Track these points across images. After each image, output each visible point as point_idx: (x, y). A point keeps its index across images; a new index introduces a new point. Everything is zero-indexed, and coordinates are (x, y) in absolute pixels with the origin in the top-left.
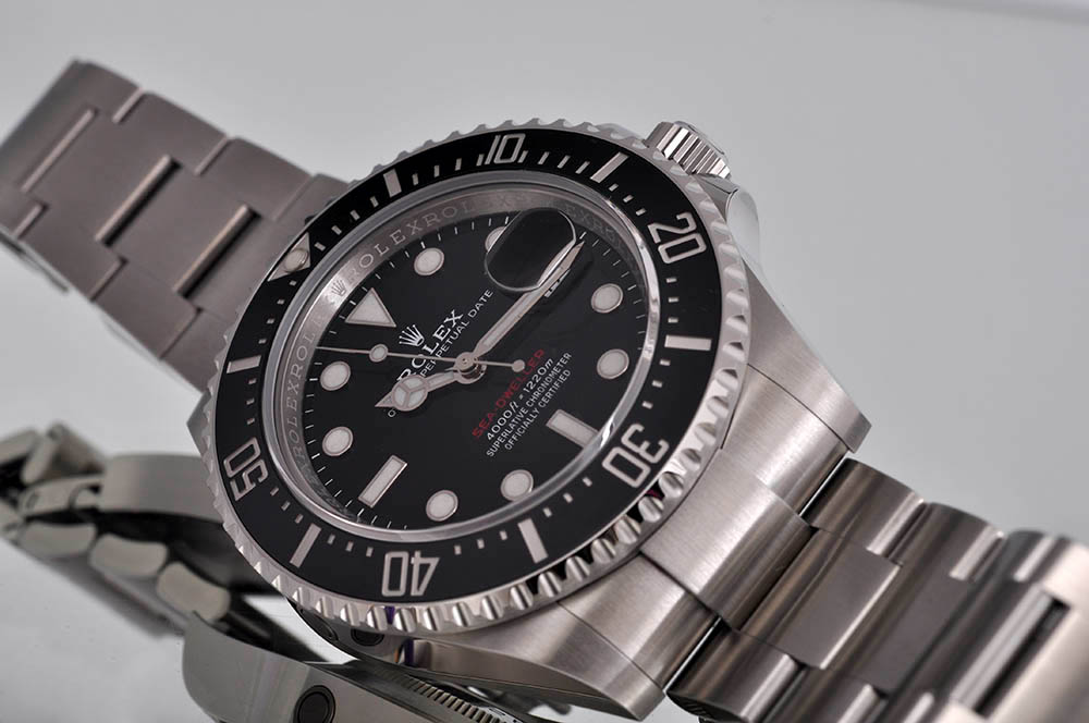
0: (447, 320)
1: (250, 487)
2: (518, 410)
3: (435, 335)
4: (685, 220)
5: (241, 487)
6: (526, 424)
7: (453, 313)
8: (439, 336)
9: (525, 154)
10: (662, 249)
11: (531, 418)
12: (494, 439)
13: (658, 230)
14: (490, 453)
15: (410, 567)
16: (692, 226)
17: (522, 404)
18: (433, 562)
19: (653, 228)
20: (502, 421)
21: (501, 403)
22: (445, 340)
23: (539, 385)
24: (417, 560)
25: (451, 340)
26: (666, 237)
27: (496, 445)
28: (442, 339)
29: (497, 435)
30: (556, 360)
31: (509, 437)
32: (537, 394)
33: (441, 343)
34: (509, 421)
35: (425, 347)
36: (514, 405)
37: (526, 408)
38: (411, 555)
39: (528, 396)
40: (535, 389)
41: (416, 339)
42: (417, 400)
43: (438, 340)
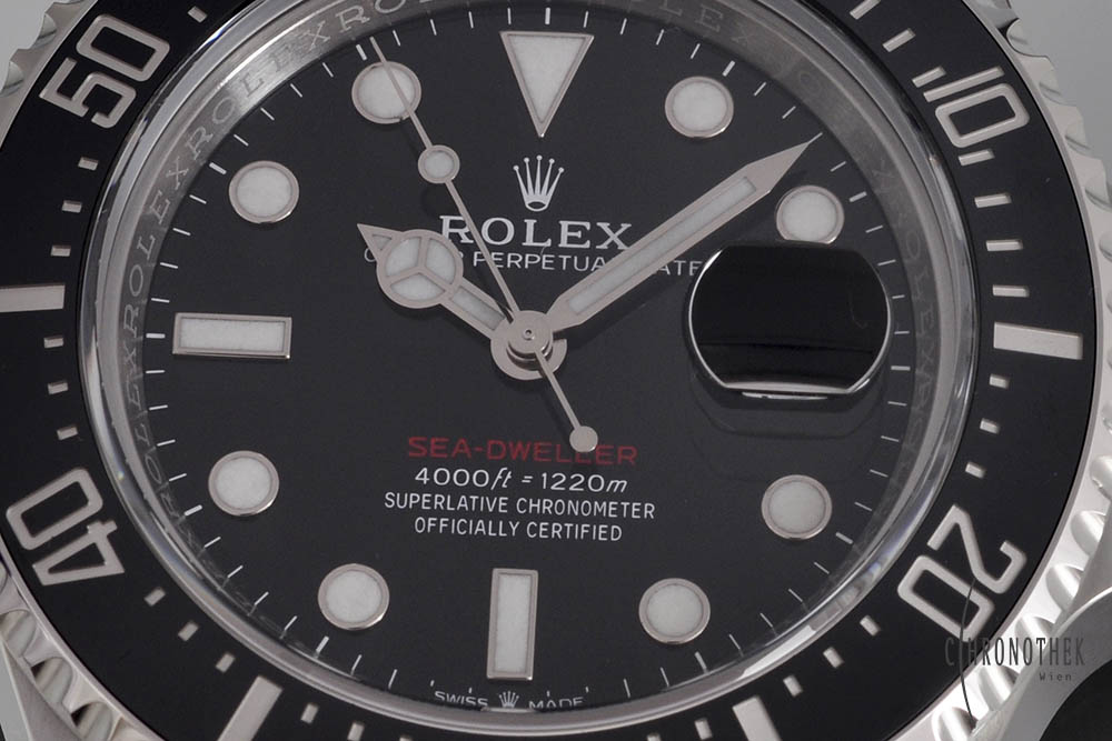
0: (604, 226)
1: (76, 106)
2: (499, 492)
3: (565, 224)
4: (1006, 561)
5: (68, 89)
6: (480, 527)
7: (625, 226)
8: (565, 233)
9: (984, 155)
10: (922, 564)
11: (495, 529)
12: (420, 488)
13: (956, 530)
14: (391, 500)
15: (80, 530)
16: (1000, 585)
17: (515, 490)
18: (112, 566)
19: (956, 516)
20: (461, 477)
21: (496, 449)
22: (565, 251)
23: (567, 495)
24: (99, 534)
25: (570, 262)
26: (951, 554)
27: (412, 499)
28: (564, 243)
29: (431, 488)
30: (629, 495)
31: (439, 513)
32: (545, 506)
33: (555, 249)
34: (470, 489)
35: (530, 223)
36: (504, 476)
37: (511, 505)
38: (101, 517)
39: (536, 492)
40: (555, 495)
41: (537, 194)
42: (412, 293)
43: (557, 240)
